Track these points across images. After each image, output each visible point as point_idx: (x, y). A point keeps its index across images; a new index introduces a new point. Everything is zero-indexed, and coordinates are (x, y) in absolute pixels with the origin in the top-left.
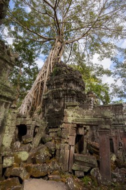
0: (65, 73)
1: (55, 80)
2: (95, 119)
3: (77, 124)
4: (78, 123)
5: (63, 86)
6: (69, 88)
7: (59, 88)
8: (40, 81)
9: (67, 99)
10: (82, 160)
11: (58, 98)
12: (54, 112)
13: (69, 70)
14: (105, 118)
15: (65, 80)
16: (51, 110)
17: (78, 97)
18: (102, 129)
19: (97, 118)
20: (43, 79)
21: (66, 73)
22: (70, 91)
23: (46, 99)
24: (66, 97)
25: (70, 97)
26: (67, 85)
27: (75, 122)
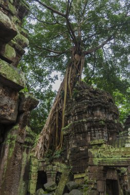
0: (89, 98)
1: (76, 108)
2: (124, 159)
4: (105, 164)
5: (87, 116)
6: (95, 118)
9: (95, 133)
11: (82, 133)
12: (79, 151)
13: (93, 92)
16: (74, 149)
17: (109, 128)
19: (125, 157)
20: (61, 107)
22: (97, 121)
23: (67, 135)
24: (92, 130)
25: (99, 130)
26: (92, 113)
27: (101, 164)
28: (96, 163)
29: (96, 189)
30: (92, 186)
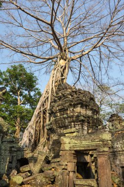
0: (70, 97)
1: (58, 106)
2: (93, 143)
3: (75, 151)
5: (69, 112)
6: (76, 114)
7: (63, 115)
8: (42, 109)
9: (75, 127)
10: (81, 184)
11: (63, 127)
13: (76, 92)
14: (103, 141)
15: (71, 105)
18: (100, 152)
19: (95, 141)
20: (45, 107)
21: (72, 96)
22: (78, 116)
23: (50, 129)
24: (73, 124)
25: (79, 124)
26: (73, 110)
27: (72, 149)
28: (67, 148)
29: (66, 169)
30: (63, 167)
